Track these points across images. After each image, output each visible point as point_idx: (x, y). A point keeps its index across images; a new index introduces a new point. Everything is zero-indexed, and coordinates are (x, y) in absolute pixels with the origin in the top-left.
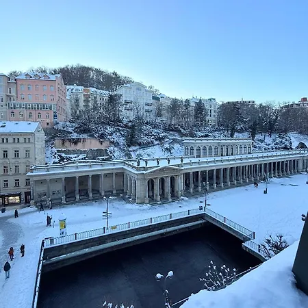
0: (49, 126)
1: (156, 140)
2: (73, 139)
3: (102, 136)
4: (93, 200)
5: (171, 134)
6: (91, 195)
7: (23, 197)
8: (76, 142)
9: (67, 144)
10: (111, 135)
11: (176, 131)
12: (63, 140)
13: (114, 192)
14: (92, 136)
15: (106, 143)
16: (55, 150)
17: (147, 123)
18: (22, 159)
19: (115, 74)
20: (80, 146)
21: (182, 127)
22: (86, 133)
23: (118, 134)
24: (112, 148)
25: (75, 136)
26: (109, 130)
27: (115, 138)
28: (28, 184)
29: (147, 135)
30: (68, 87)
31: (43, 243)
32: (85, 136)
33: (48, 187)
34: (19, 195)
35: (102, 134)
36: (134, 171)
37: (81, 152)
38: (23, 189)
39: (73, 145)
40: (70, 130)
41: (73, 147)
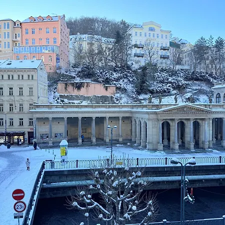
0: (52, 71)
1: (174, 88)
2: (77, 83)
3: (107, 81)
4: (96, 145)
5: (196, 84)
6: (94, 140)
7: (27, 136)
8: (79, 86)
9: (70, 88)
10: (117, 80)
11: (202, 80)
12: (66, 84)
13: (121, 140)
14: (97, 81)
15: (112, 89)
16: (57, 95)
17: (162, 70)
18: (26, 97)
19: (123, 23)
20: (83, 92)
21: (211, 75)
22: (89, 78)
23: (126, 80)
24: (118, 95)
25: (78, 80)
26: (115, 75)
27: (122, 84)
28: (31, 123)
29: (162, 82)
30: (71, 37)
31: (44, 164)
32: (88, 81)
33: (51, 129)
34: (23, 134)
35: (107, 79)
36: (145, 110)
37: (85, 98)
38: (26, 129)
39: (76, 90)
40: (73, 74)
41: (75, 93)
